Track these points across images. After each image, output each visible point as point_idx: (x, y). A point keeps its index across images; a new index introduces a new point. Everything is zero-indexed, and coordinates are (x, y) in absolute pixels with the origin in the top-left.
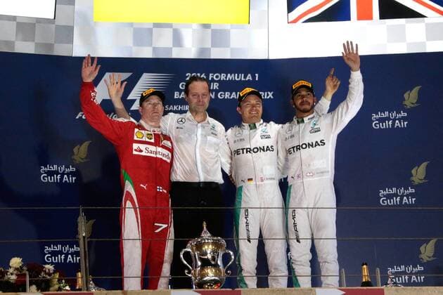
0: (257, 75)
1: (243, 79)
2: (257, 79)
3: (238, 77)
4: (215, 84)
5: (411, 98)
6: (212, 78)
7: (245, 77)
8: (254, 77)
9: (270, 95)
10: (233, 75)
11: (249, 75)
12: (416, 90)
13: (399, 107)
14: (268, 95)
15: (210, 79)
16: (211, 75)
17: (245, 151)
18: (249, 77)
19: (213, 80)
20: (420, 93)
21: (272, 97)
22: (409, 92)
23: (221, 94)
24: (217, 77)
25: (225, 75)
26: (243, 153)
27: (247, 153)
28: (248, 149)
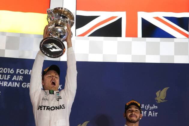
4: (20, 76)
5: (161, 95)
6: (19, 73)
12: (165, 90)
13: (152, 102)
15: (17, 73)
16: (17, 70)
17: (46, 108)
19: (19, 74)
20: (168, 92)
22: (160, 91)
23: (24, 84)
24: (22, 72)
25: (28, 71)
26: (44, 109)
27: (47, 110)
28: (48, 107)
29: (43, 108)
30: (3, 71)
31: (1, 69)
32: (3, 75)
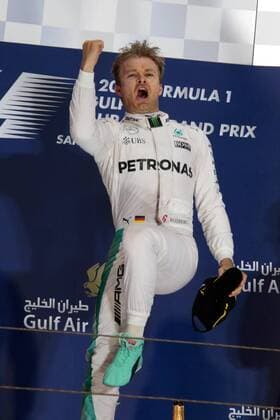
0: (229, 93)
1: (202, 98)
2: (228, 101)
3: (194, 95)
7: (207, 95)
8: (223, 96)
9: (251, 131)
10: (185, 89)
11: (215, 92)
14: (246, 131)
17: (145, 164)
18: (215, 96)
21: (253, 136)
25: (171, 88)
26: (141, 168)
27: (148, 168)
28: (149, 161)
29: (137, 164)
30: (108, 88)
31: (104, 84)
32: (109, 99)
